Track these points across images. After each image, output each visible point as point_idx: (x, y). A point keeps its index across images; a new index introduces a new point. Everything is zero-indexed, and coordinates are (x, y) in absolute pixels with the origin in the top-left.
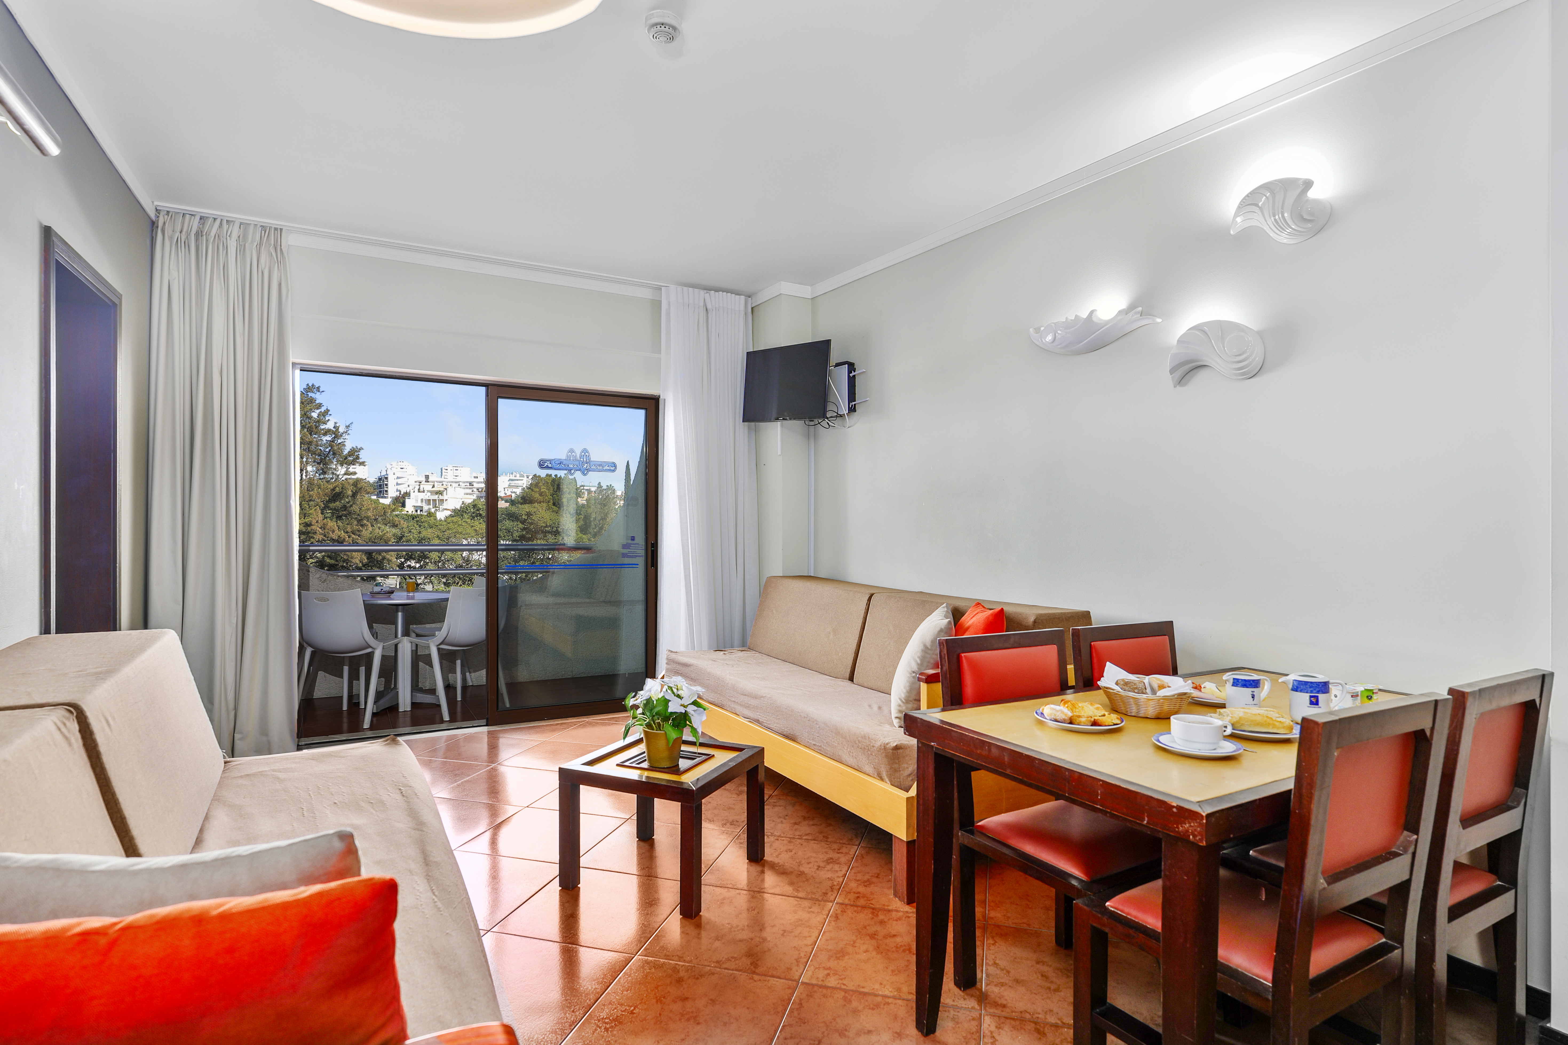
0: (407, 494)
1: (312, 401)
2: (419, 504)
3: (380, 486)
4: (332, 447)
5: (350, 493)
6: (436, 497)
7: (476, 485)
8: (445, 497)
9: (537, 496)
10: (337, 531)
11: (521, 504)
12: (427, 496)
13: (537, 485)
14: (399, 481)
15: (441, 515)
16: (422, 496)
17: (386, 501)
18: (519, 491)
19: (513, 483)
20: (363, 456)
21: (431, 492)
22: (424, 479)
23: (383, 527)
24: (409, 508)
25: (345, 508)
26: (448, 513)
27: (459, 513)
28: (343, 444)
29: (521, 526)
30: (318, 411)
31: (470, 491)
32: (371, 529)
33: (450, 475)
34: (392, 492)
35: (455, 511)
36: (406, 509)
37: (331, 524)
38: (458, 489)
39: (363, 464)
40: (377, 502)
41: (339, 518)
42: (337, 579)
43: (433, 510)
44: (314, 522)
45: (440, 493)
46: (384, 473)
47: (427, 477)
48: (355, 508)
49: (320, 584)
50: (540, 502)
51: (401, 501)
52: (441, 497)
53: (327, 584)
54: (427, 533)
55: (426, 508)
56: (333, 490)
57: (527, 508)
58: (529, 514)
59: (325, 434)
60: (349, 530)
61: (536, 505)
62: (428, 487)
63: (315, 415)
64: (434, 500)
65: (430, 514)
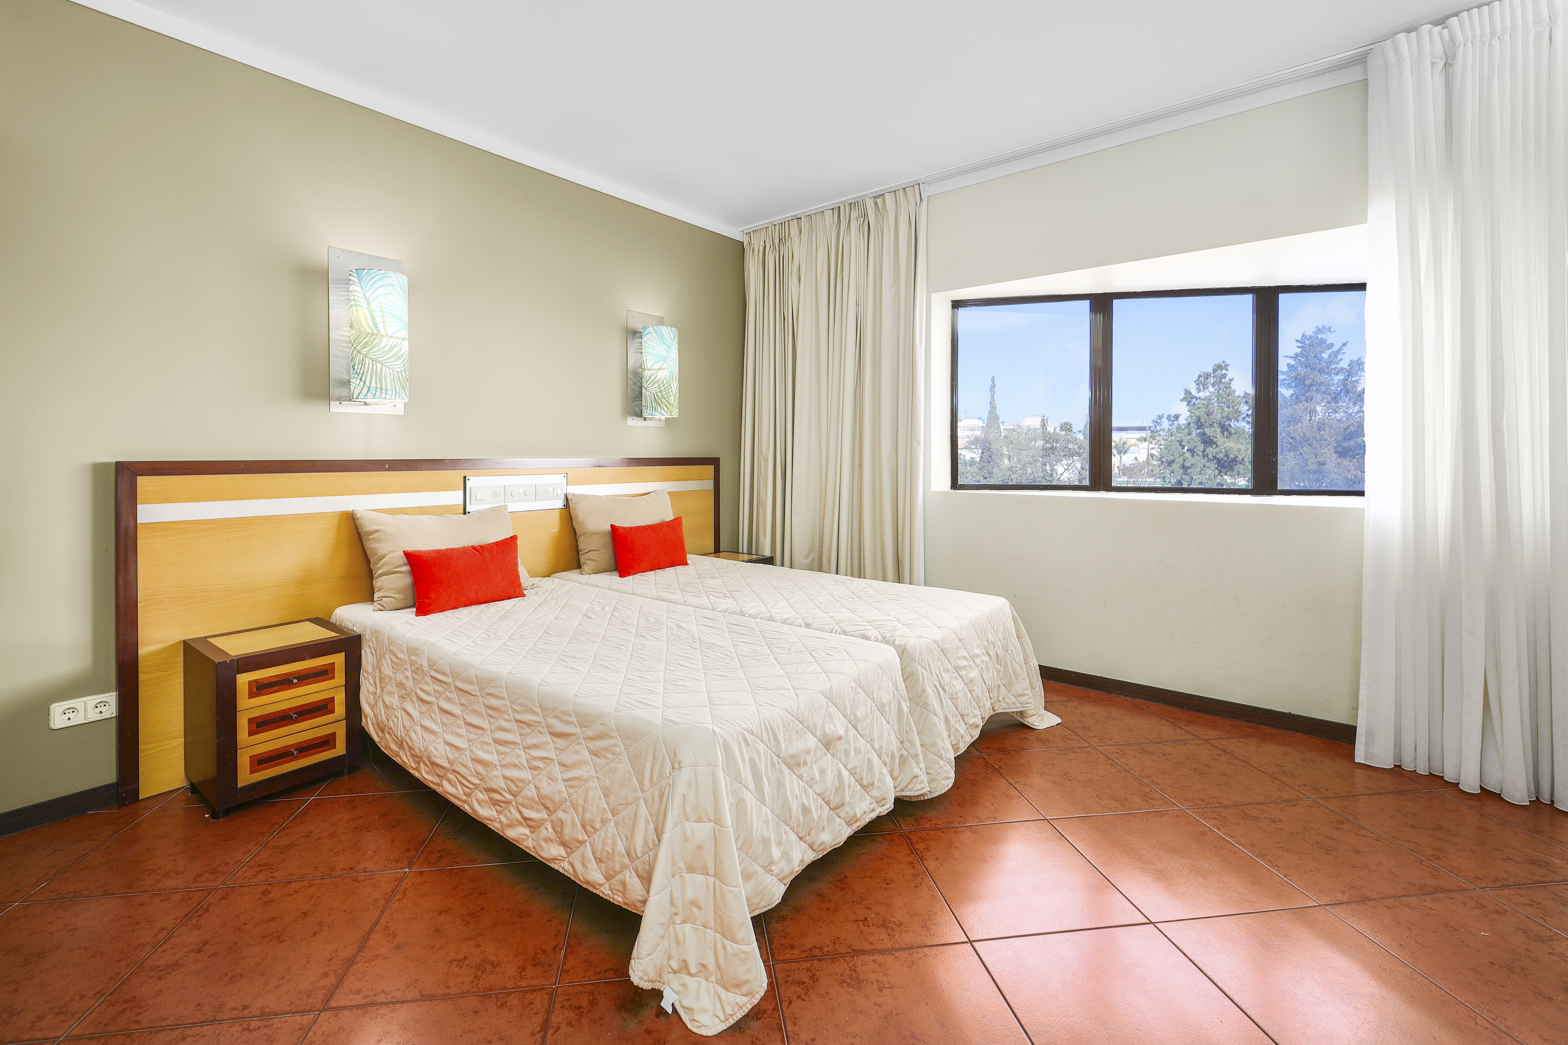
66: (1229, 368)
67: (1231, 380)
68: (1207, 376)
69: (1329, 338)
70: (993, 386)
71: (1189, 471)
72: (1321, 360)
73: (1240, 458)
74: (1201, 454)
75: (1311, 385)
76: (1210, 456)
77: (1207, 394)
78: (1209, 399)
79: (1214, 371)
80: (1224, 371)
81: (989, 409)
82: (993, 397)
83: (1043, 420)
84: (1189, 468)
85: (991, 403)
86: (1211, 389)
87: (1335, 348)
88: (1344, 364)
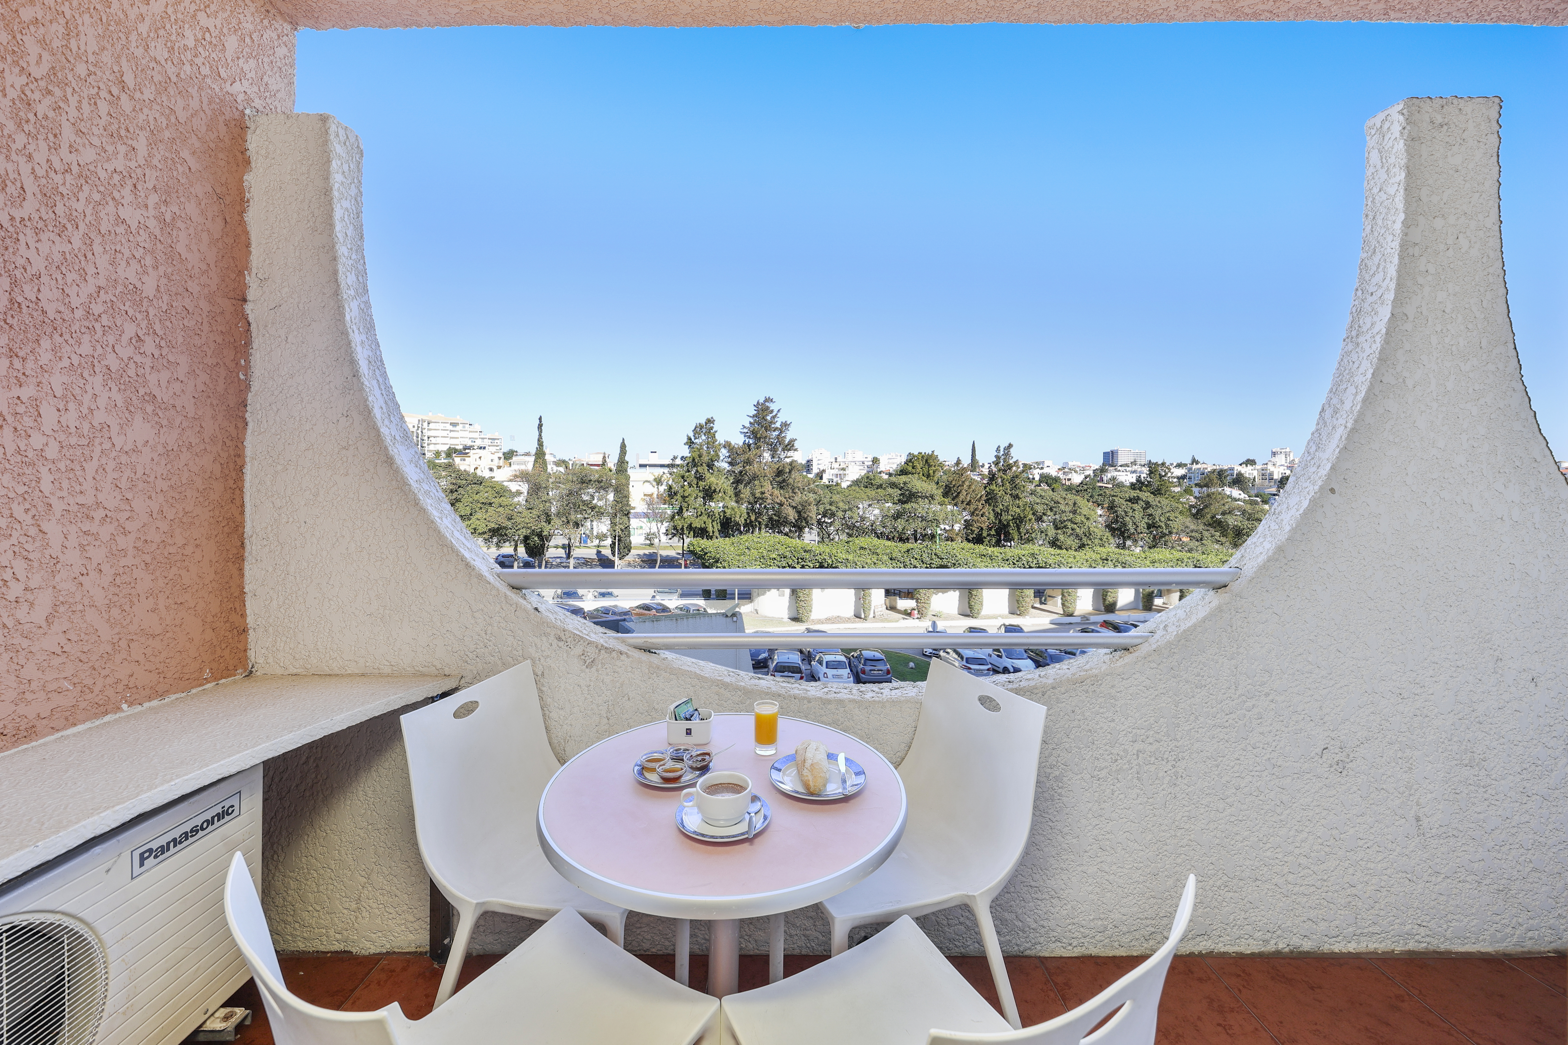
0: (824, 471)
1: (768, 408)
2: (831, 477)
3: (808, 466)
4: (778, 439)
5: (788, 470)
6: (841, 472)
7: (866, 463)
8: (847, 472)
9: (910, 469)
10: (780, 497)
11: (899, 475)
12: (836, 472)
13: (910, 461)
14: (819, 462)
15: (844, 485)
16: (833, 472)
17: (810, 476)
18: (895, 467)
19: (891, 461)
20: (796, 445)
21: (838, 469)
22: (834, 460)
23: (808, 494)
24: (825, 480)
25: (784, 481)
26: (849, 483)
27: (856, 483)
28: (785, 437)
29: (900, 492)
30: (771, 415)
31: (862, 468)
32: (800, 495)
33: (850, 458)
34: (815, 470)
35: (852, 481)
36: (823, 481)
37: (777, 492)
38: (855, 466)
39: (796, 450)
40: (806, 476)
41: (781, 488)
42: (618, 658)
43: (839, 482)
44: (766, 491)
45: (844, 469)
46: (810, 458)
47: (836, 459)
48: (791, 481)
49: (582, 671)
50: (913, 474)
51: (820, 476)
52: (844, 472)
53: (597, 671)
54: (836, 498)
55: (835, 480)
56: (778, 469)
57: (903, 478)
58: (905, 483)
59: (774, 431)
60: (787, 496)
61: (910, 476)
62: (836, 465)
63: (769, 418)
64: (840, 474)
65: (837, 484)
66: (715, 423)
67: (716, 432)
68: (701, 427)
69: (772, 406)
70: (540, 426)
71: (687, 499)
72: (766, 420)
73: (718, 490)
74: (695, 486)
75: (760, 438)
76: (701, 488)
77: (701, 441)
78: (701, 445)
79: (706, 424)
80: (712, 425)
81: (536, 445)
82: (540, 435)
83: (604, 457)
84: (687, 497)
85: (539, 440)
86: (704, 437)
87: (774, 414)
88: (778, 425)
